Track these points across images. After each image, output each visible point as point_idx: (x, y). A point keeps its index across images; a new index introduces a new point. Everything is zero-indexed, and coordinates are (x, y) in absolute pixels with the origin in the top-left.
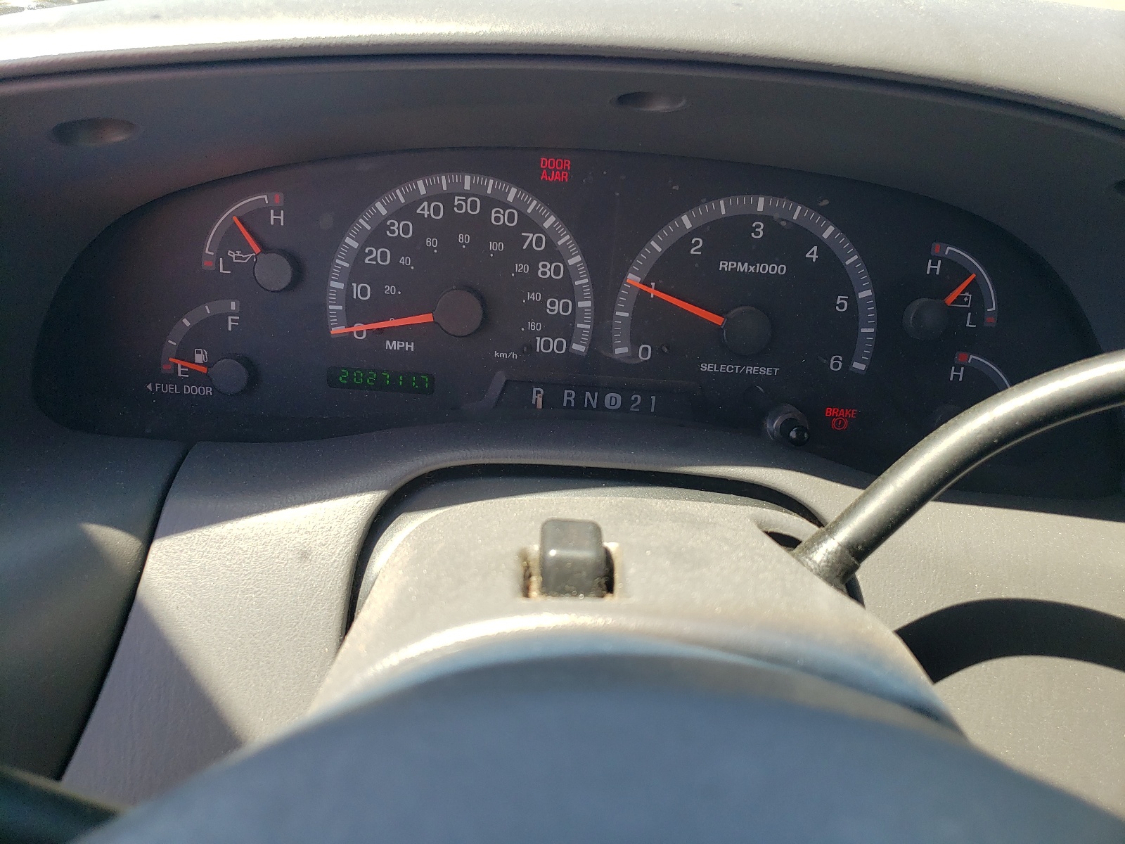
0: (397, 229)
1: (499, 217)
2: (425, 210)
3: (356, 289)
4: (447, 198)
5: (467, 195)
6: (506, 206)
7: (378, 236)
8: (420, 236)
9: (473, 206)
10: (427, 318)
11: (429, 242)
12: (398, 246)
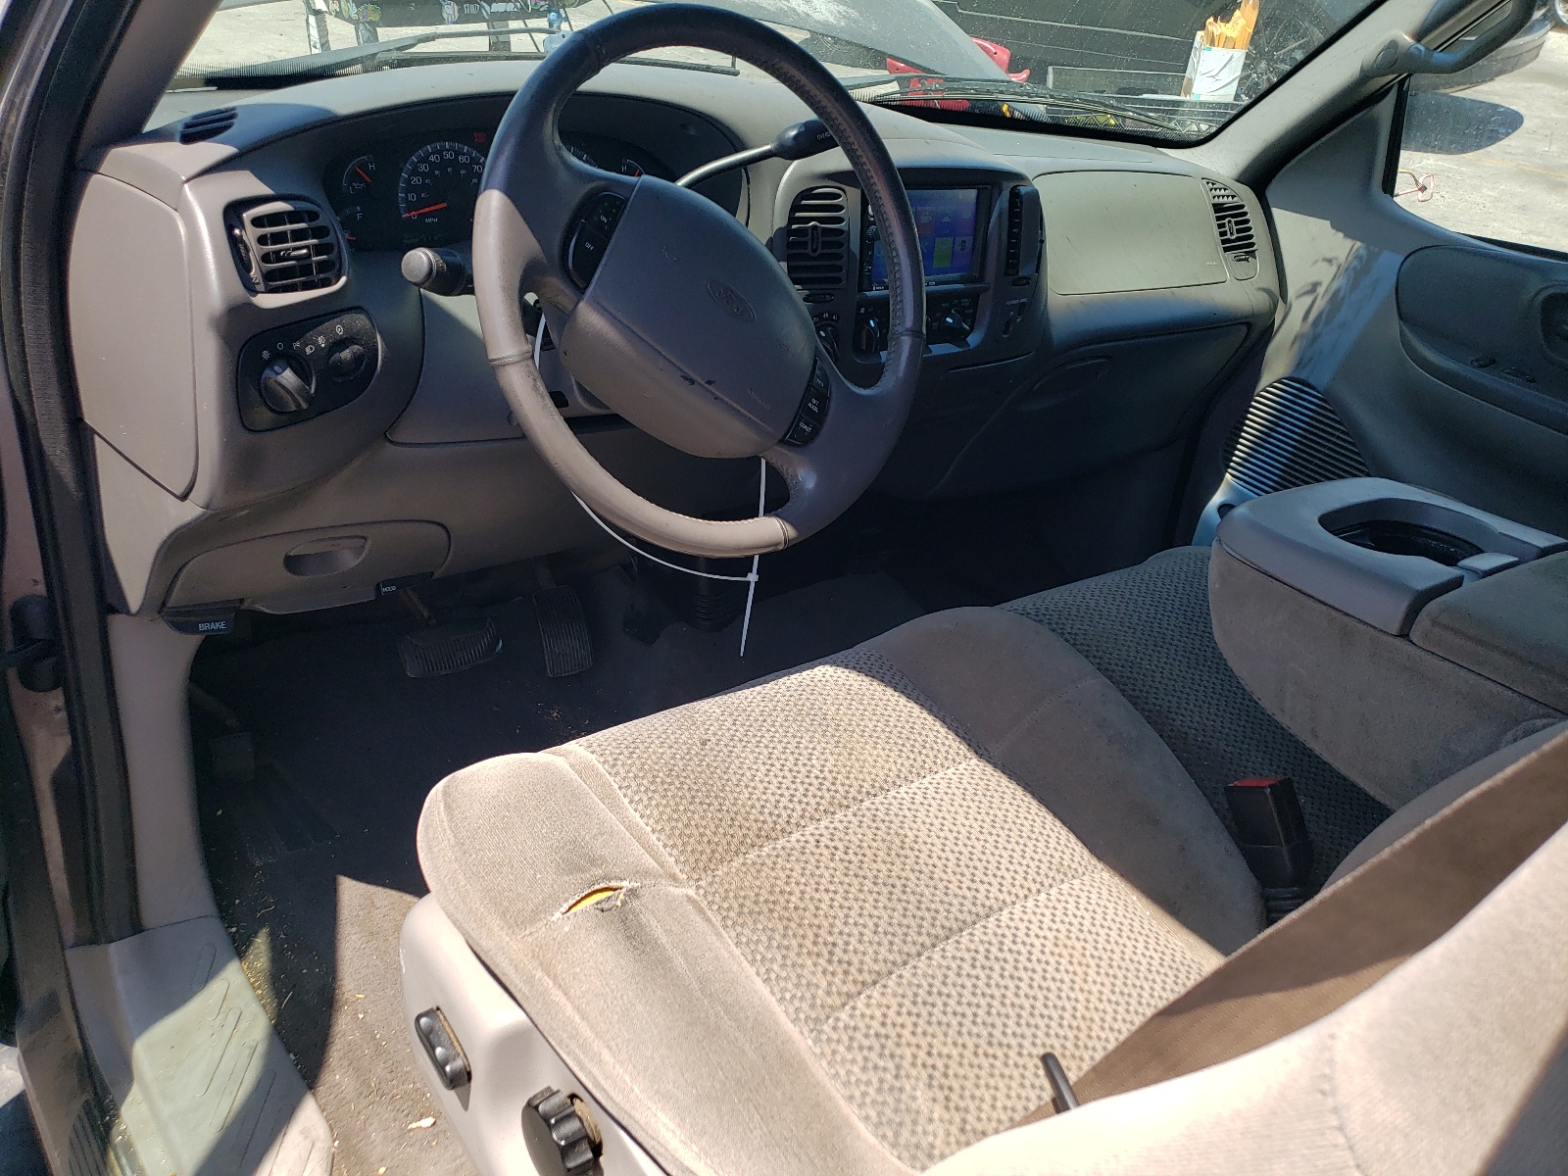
0: (423, 168)
1: (462, 159)
2: (432, 158)
3: (410, 196)
4: (440, 152)
5: (448, 150)
6: (464, 154)
7: (415, 172)
8: (432, 170)
9: (451, 155)
10: (445, 205)
11: (437, 172)
12: (423, 175)
